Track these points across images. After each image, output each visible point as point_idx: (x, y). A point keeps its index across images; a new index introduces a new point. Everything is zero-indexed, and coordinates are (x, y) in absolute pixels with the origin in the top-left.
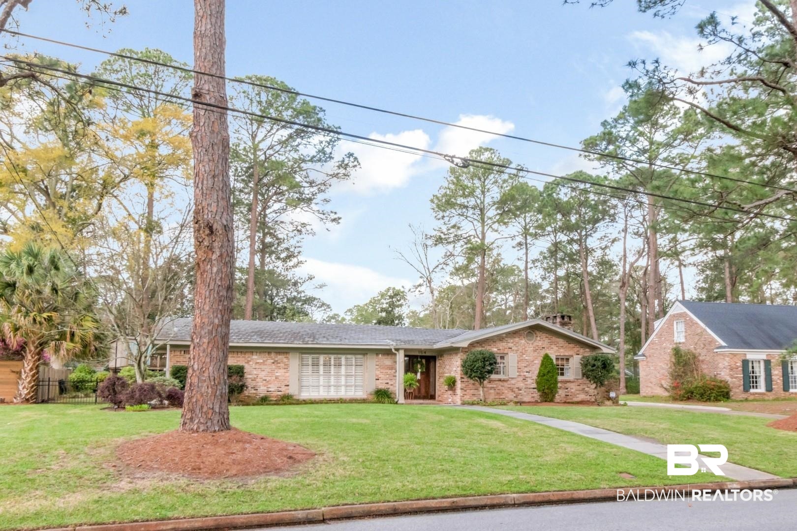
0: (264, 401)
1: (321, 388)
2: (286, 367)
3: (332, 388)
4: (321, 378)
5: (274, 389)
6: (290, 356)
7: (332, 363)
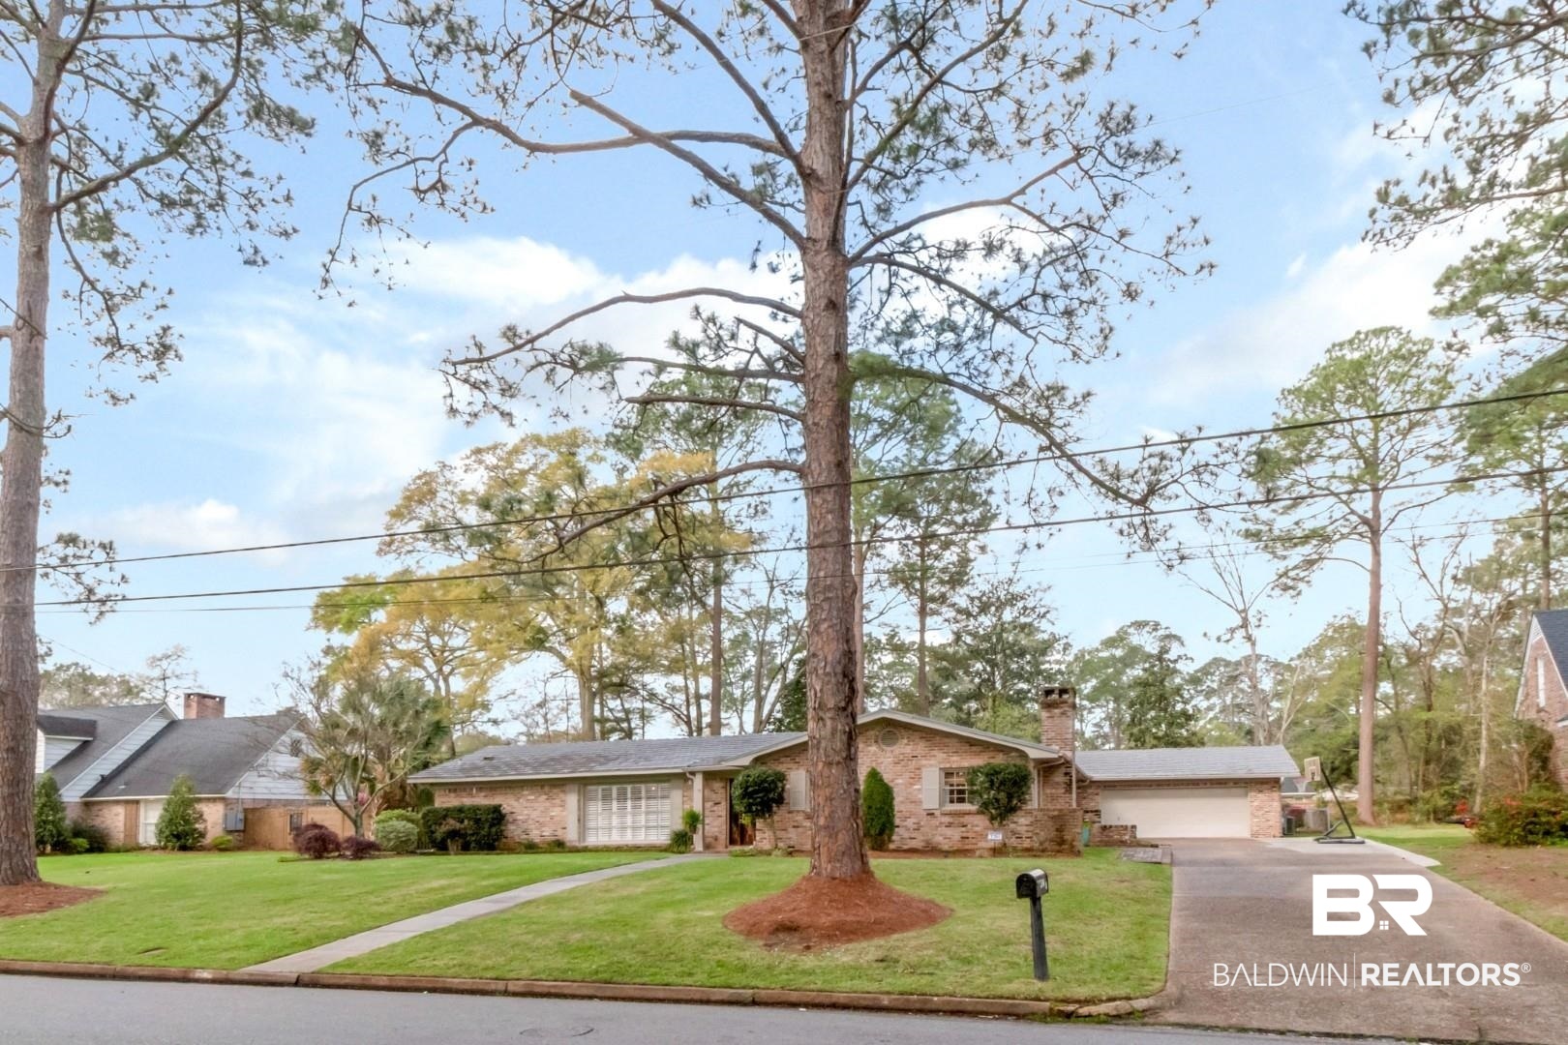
0: (531, 848)
1: (614, 831)
2: (563, 806)
3: (629, 832)
4: (614, 817)
5: (547, 833)
6: (567, 788)
7: (629, 795)
